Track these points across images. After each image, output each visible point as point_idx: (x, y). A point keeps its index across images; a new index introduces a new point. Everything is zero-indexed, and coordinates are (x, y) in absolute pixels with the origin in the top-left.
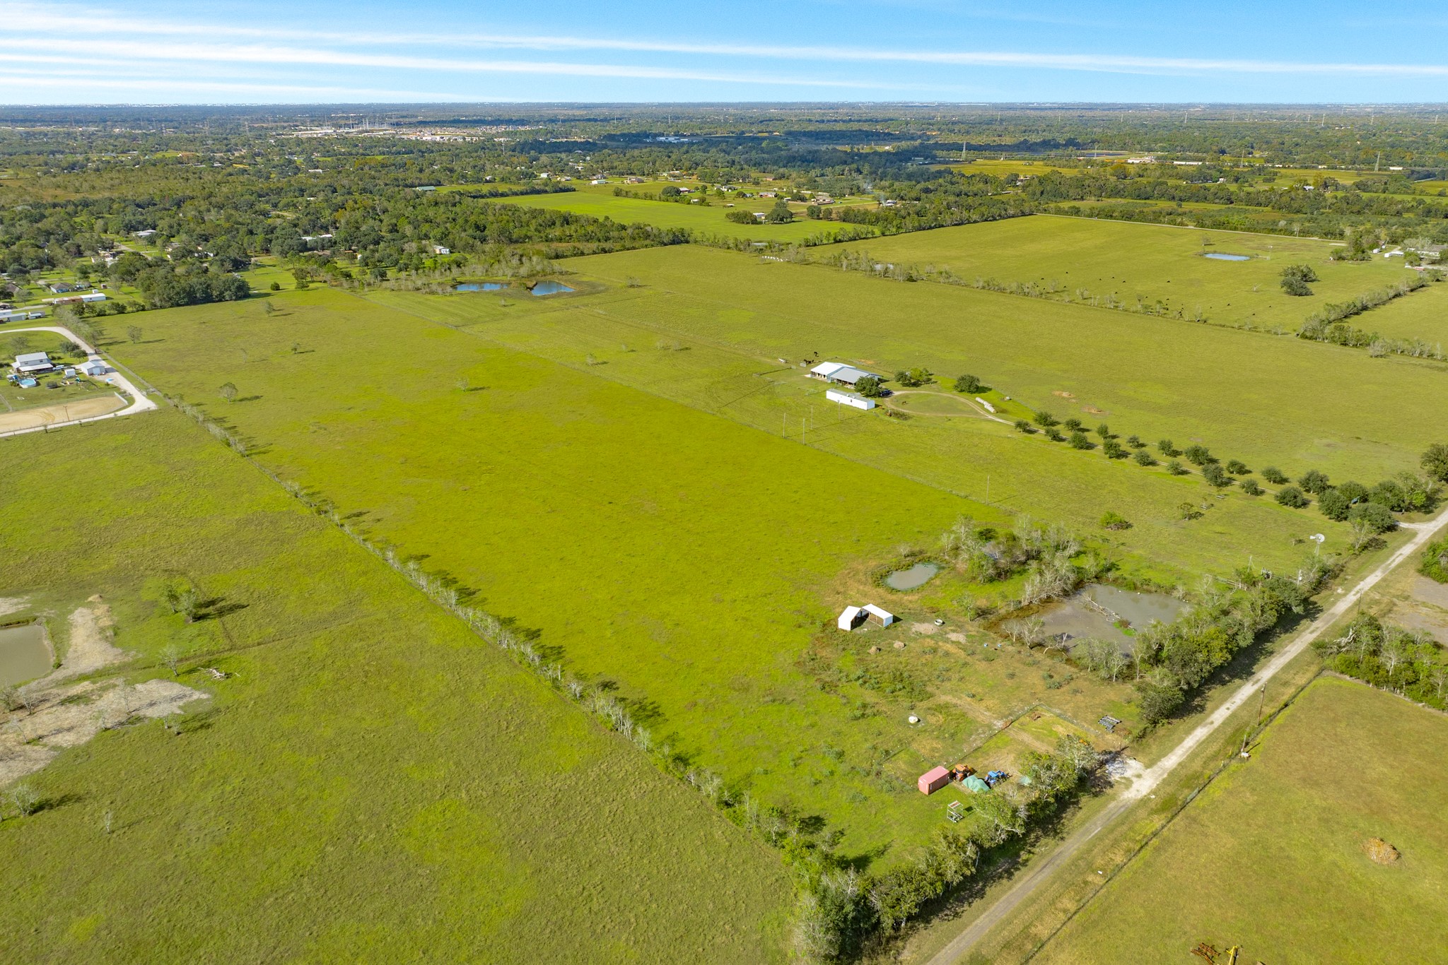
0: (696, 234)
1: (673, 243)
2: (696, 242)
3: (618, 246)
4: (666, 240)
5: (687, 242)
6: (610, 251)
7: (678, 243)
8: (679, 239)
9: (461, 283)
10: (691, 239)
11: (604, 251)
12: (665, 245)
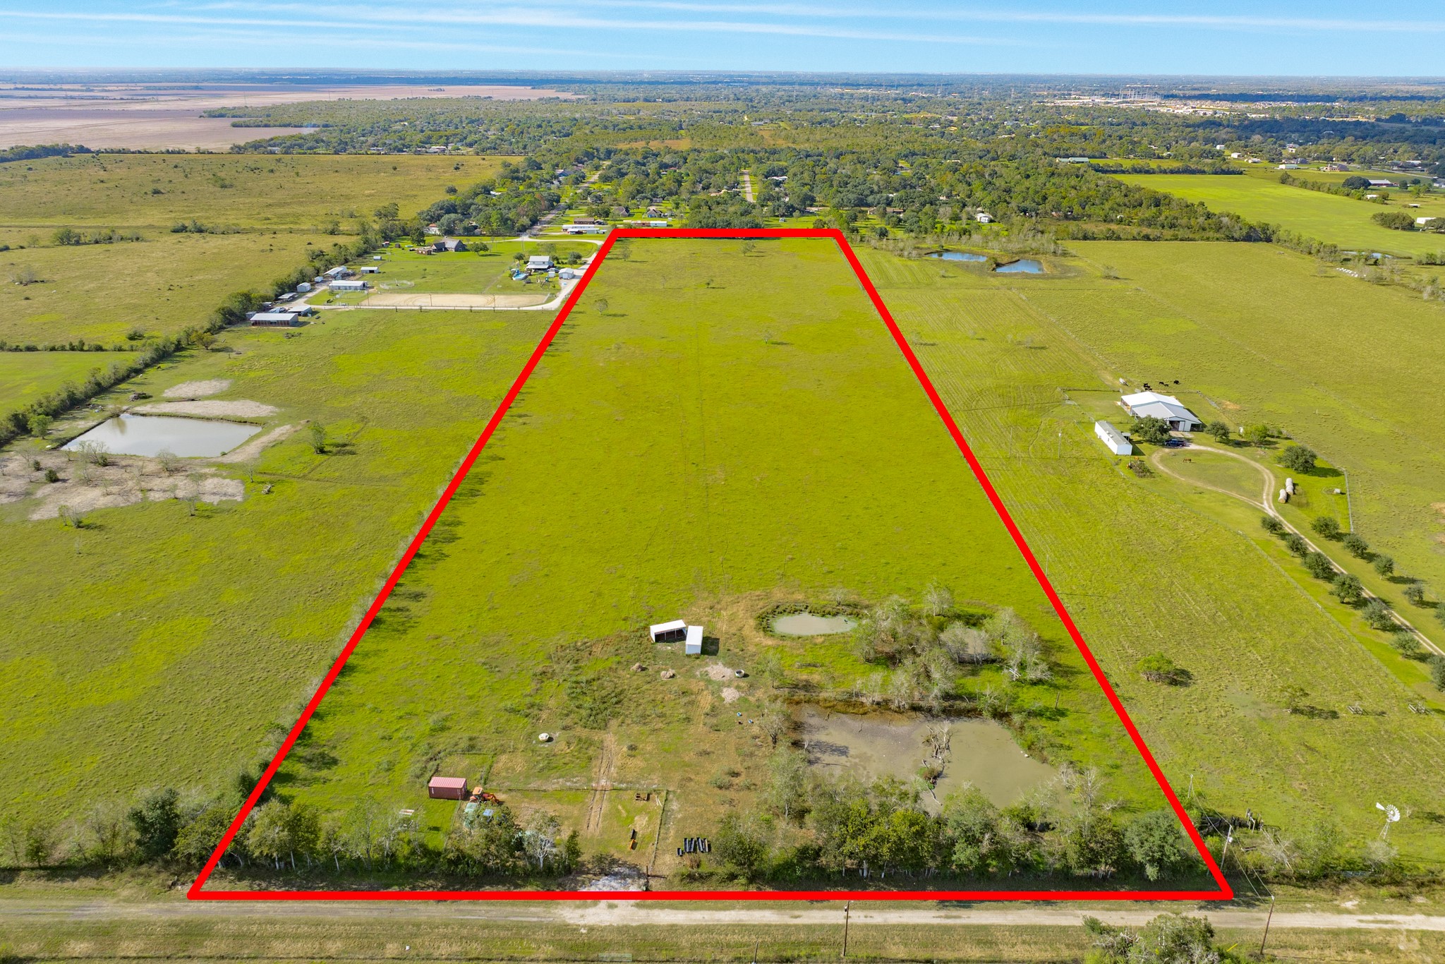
0: (1282, 234)
1: (1248, 238)
2: (1279, 241)
3: (1168, 233)
4: (1236, 235)
5: (1269, 240)
6: (1157, 239)
7: (1256, 240)
8: (1259, 235)
9: (947, 251)
10: (1274, 238)
11: (1147, 238)
12: (1236, 240)
